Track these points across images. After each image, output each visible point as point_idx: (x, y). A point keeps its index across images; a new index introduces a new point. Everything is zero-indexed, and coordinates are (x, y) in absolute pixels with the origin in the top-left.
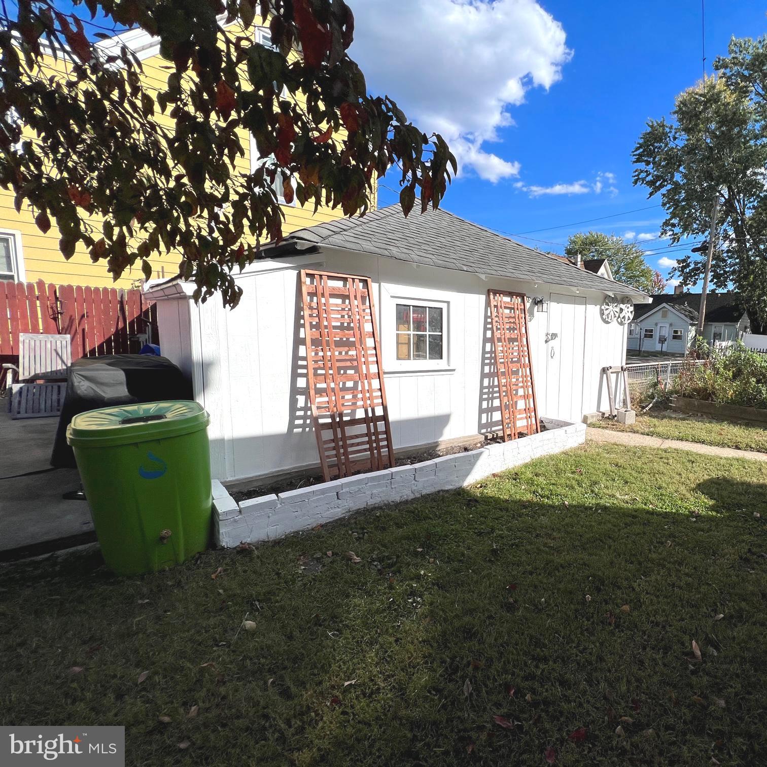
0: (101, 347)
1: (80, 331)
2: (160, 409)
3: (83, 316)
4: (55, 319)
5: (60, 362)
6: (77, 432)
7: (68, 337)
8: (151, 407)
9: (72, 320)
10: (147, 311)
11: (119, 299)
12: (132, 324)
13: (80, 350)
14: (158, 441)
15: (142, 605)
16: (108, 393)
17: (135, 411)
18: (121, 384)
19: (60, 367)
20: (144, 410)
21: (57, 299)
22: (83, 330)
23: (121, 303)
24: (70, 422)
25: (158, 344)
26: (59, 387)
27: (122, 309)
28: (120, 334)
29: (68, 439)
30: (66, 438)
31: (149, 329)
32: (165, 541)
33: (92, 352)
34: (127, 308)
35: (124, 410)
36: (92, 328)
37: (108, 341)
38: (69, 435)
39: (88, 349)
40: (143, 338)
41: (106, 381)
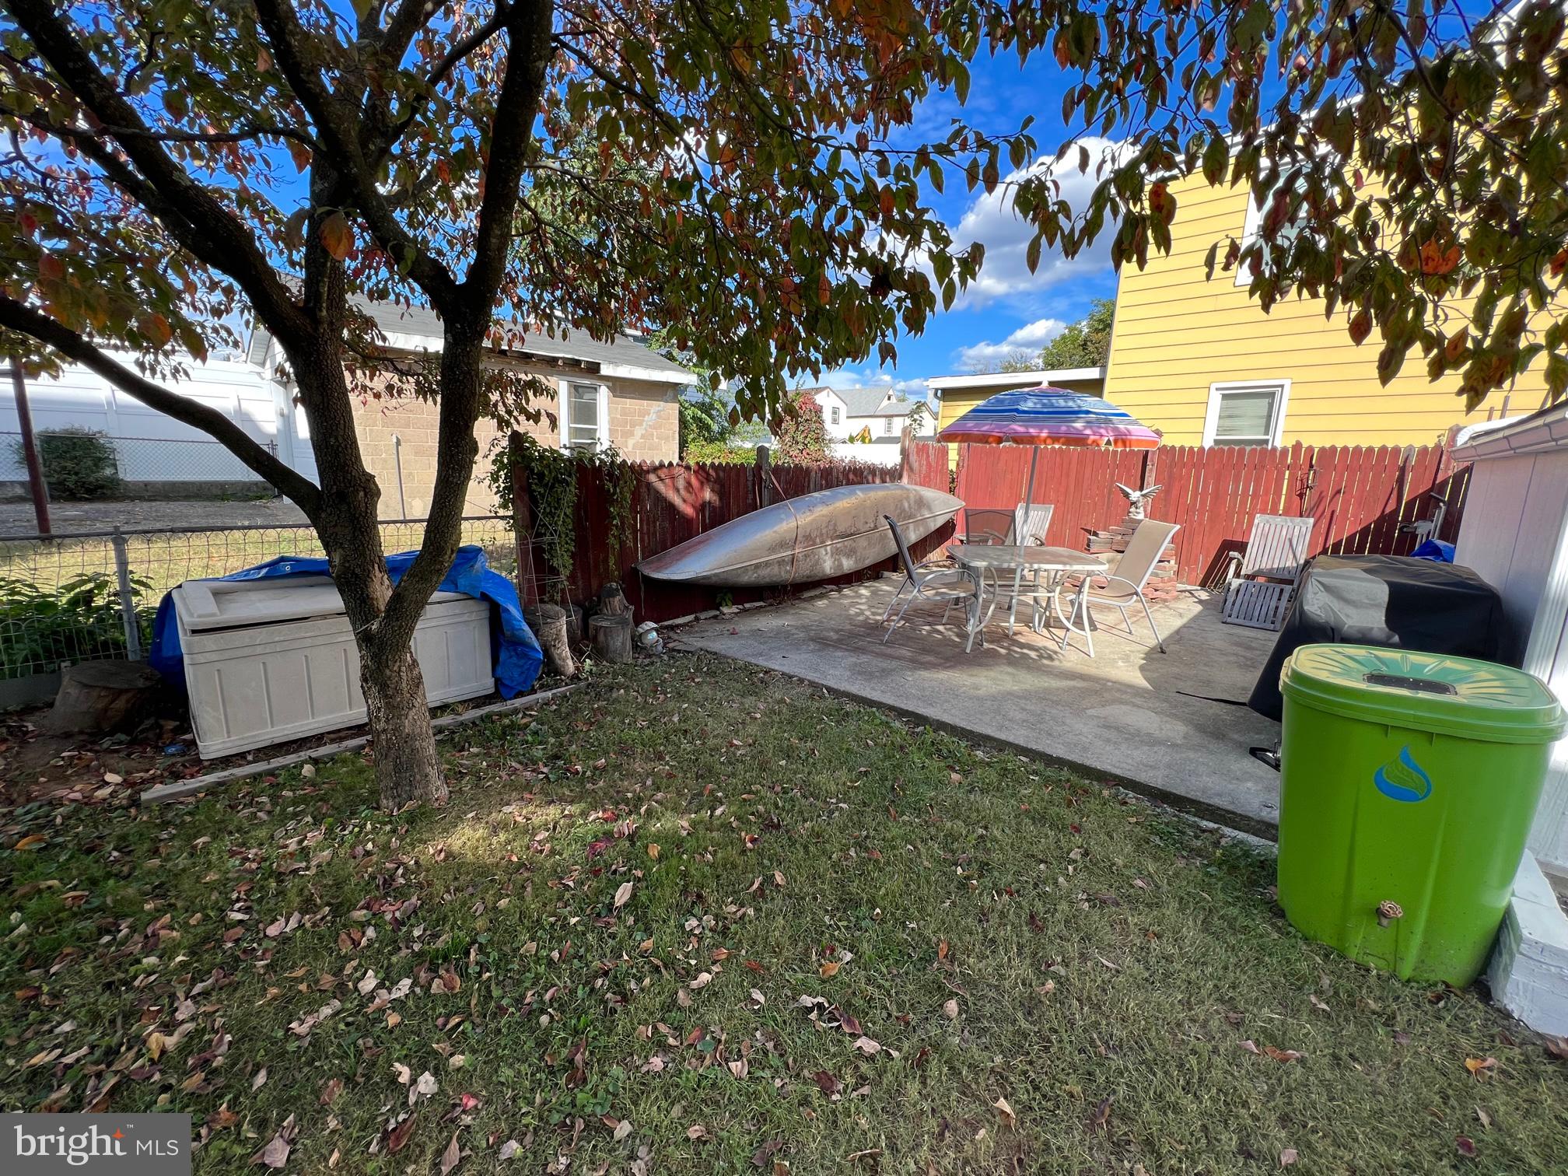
0: (1351, 539)
1: (1327, 514)
2: (1446, 671)
3: (1339, 492)
4: (1301, 496)
5: (1291, 556)
6: (1297, 676)
7: (1311, 521)
8: (1428, 664)
9: (1321, 499)
10: (1445, 482)
11: (1400, 463)
12: (1410, 504)
13: (1321, 540)
14: (1430, 736)
15: (1314, 1010)
16: (1352, 619)
17: (1394, 661)
18: (1378, 606)
19: (1290, 563)
20: (1413, 665)
21: (1311, 466)
22: (1333, 513)
23: (1403, 470)
24: (1291, 654)
25: (1454, 541)
26: (1282, 591)
27: (1401, 482)
28: (1387, 520)
29: (1281, 683)
30: (1278, 679)
31: (1440, 515)
32: (1385, 922)
33: (1336, 547)
34: (1409, 477)
35: (1376, 657)
36: (1345, 511)
37: (1364, 532)
38: (1284, 677)
39: (1331, 541)
40: (1423, 528)
41: (1353, 597)
